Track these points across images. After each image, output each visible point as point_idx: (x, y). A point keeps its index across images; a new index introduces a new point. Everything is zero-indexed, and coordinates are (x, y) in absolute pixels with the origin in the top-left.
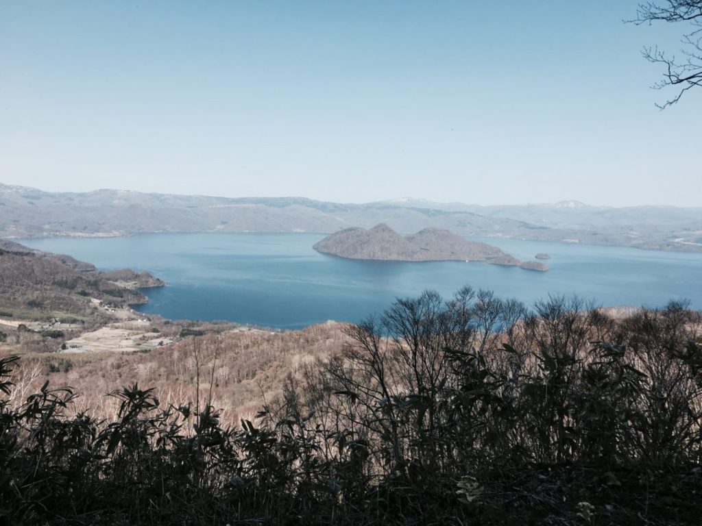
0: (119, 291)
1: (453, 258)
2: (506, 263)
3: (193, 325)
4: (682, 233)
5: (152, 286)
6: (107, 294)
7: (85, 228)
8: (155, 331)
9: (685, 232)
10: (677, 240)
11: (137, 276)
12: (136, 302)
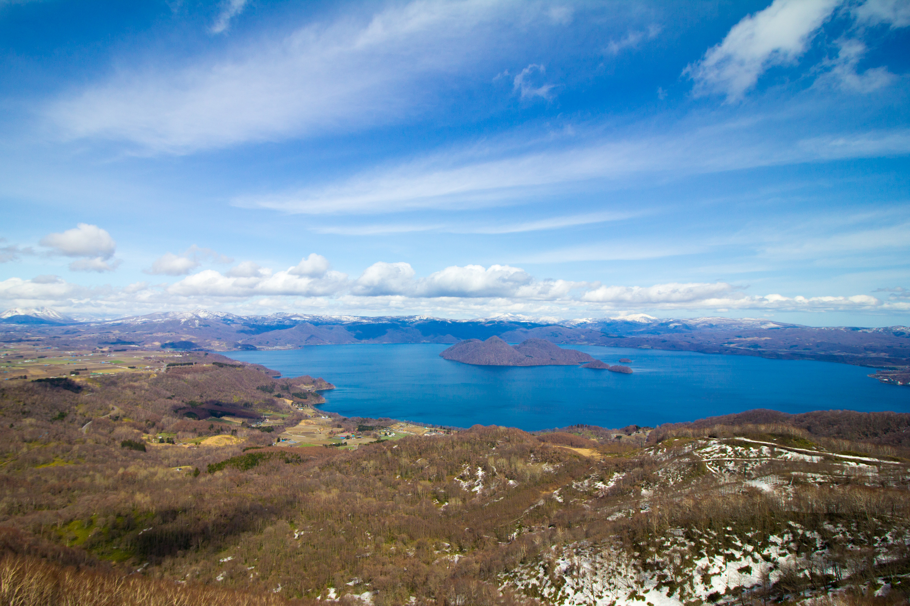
0: (304, 393)
1: (553, 363)
2: (597, 367)
3: (365, 421)
4: (735, 339)
5: (325, 389)
6: (296, 396)
7: (268, 342)
8: (339, 426)
9: (738, 339)
10: (732, 345)
11: (314, 382)
12: (317, 403)
